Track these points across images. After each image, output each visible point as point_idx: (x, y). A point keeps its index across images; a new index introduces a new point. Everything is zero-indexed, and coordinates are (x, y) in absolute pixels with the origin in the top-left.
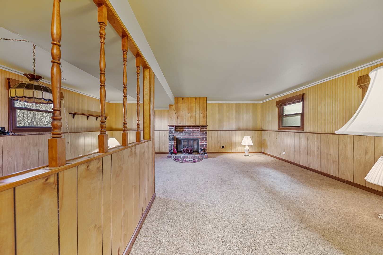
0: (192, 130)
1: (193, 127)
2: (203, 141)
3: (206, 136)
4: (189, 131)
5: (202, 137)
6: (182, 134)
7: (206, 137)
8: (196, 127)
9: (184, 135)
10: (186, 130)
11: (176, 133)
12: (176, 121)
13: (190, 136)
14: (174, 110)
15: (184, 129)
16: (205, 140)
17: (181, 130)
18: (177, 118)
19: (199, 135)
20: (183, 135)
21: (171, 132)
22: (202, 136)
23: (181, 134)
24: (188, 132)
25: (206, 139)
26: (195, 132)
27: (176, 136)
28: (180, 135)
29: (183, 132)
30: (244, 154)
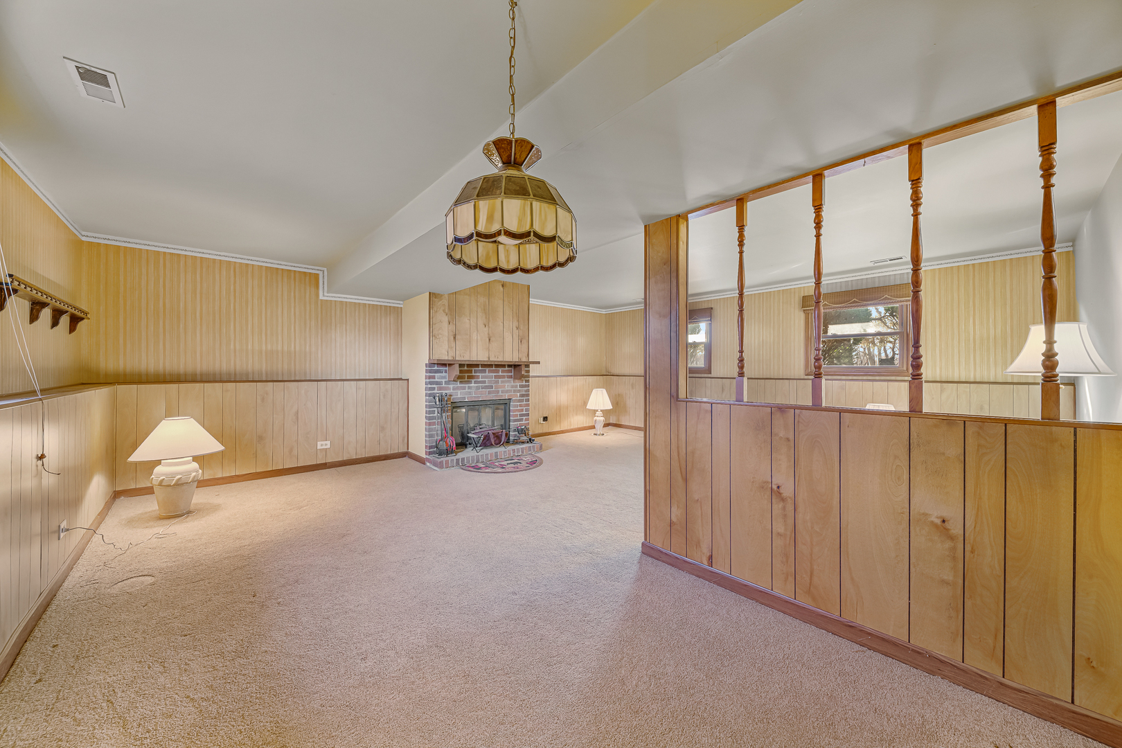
0: (496, 377)
1: (497, 366)
2: (521, 406)
3: (528, 391)
4: (487, 380)
5: (518, 394)
6: (469, 388)
7: (528, 395)
8: (503, 366)
9: (473, 390)
10: (478, 377)
11: (451, 386)
12: (452, 348)
13: (489, 393)
14: (444, 311)
15: (473, 374)
16: (525, 403)
17: (466, 375)
18: (455, 338)
19: (510, 391)
20: (470, 393)
21: (437, 383)
22: (519, 391)
23: (464, 388)
24: (484, 382)
25: (528, 400)
26: (502, 382)
27: (451, 396)
28: (461, 392)
29: (470, 382)
30: (593, 431)
